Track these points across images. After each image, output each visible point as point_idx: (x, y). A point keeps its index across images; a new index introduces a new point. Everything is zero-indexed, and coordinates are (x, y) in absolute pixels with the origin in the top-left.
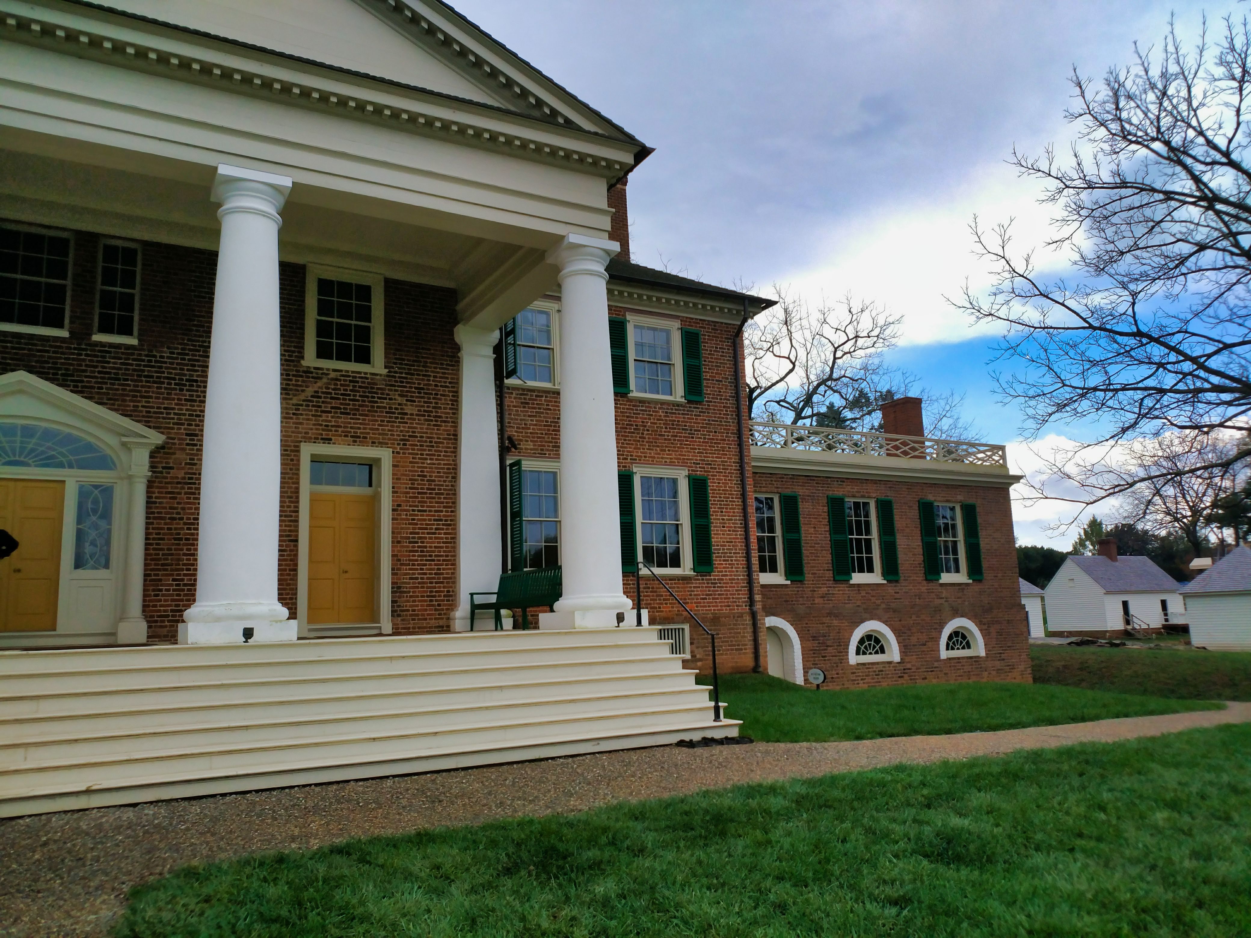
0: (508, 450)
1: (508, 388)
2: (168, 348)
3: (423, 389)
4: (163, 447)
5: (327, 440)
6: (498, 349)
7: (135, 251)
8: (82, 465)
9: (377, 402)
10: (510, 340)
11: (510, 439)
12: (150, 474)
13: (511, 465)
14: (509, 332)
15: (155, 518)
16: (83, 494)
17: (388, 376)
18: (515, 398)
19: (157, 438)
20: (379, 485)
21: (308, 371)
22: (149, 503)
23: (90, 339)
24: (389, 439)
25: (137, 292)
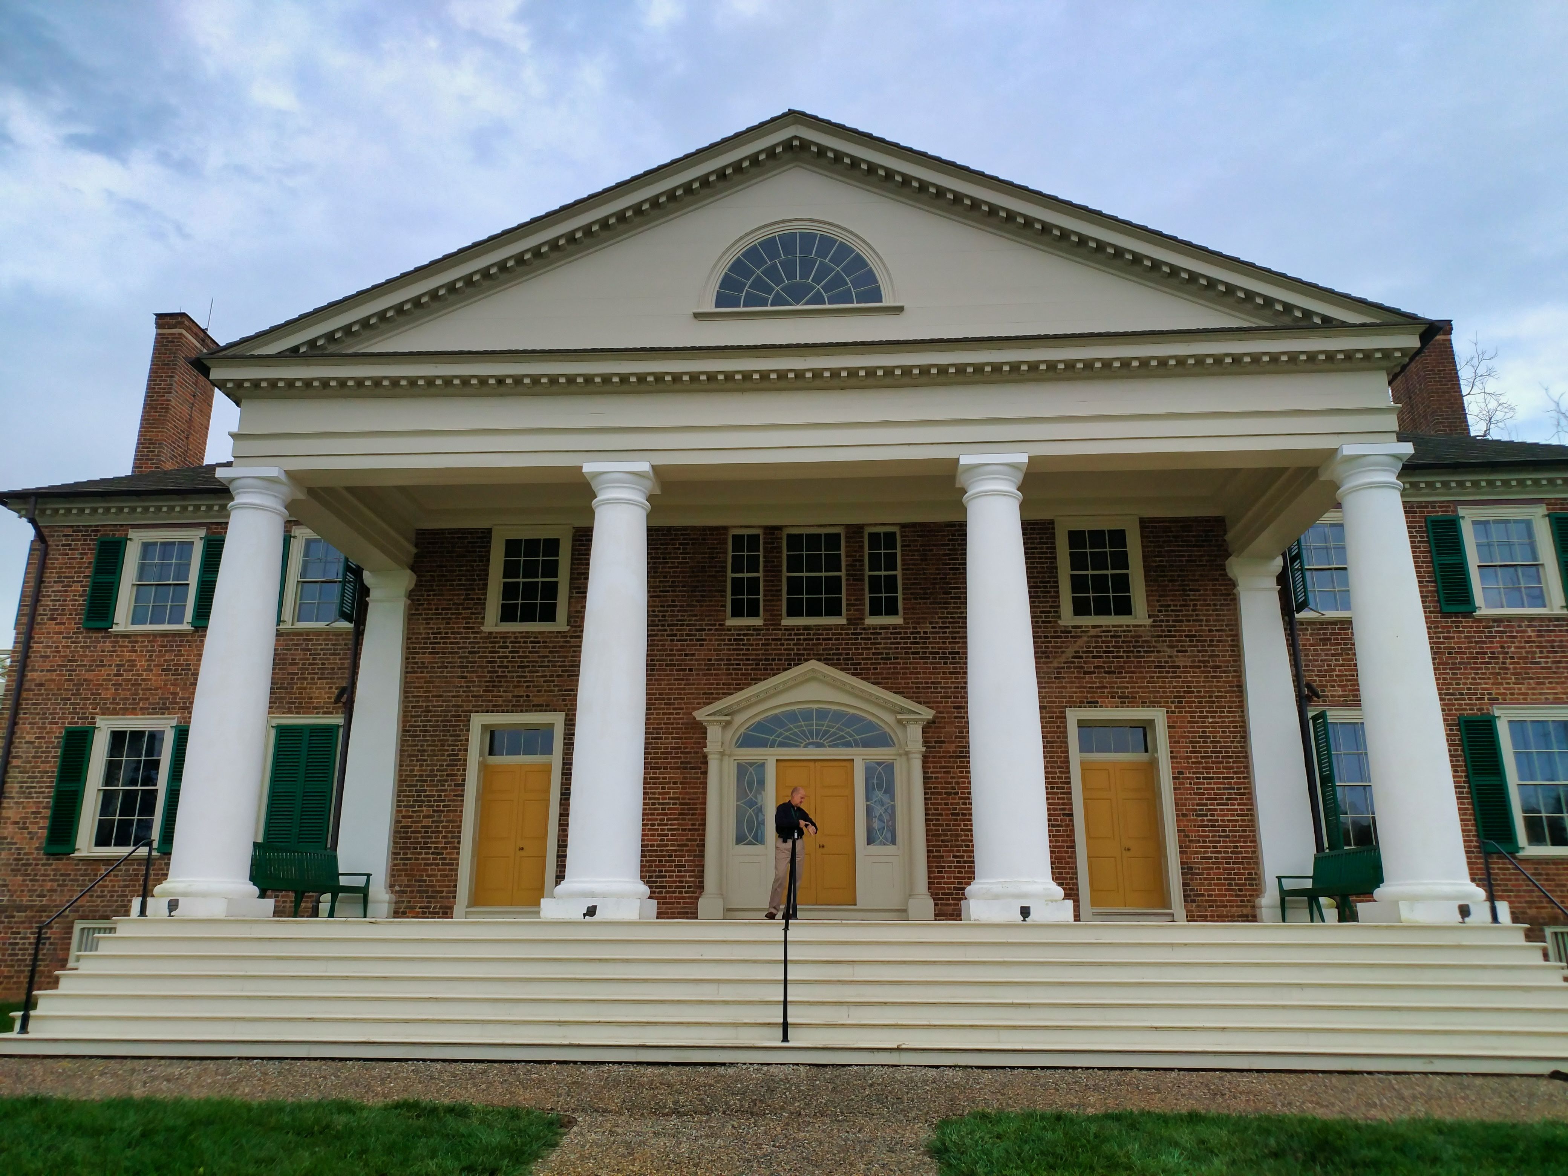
0: (1309, 699)
1: (1301, 624)
2: (930, 623)
3: (1195, 636)
4: (934, 722)
5: (1093, 704)
6: (1282, 579)
7: (894, 534)
8: (866, 744)
9: (1143, 657)
10: (1297, 565)
11: (1309, 686)
12: (924, 749)
13: (1315, 718)
14: (1293, 557)
15: (932, 793)
16: (869, 771)
17: (1153, 626)
18: (1311, 635)
19: (928, 714)
20: (1155, 750)
21: (1066, 631)
22: (926, 778)
23: (863, 624)
24: (1162, 697)
25: (899, 573)
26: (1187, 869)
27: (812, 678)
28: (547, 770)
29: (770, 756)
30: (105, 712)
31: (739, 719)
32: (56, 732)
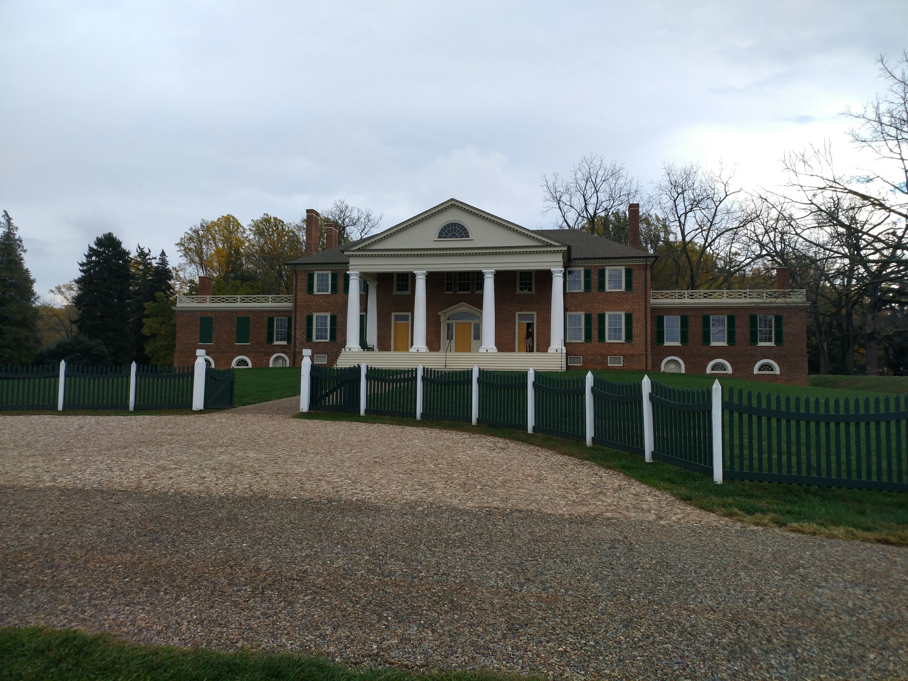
0: (566, 310)
1: (567, 293)
3: (544, 296)
5: (522, 311)
8: (474, 319)
9: (533, 300)
16: (475, 324)
17: (536, 294)
18: (569, 296)
21: (517, 295)
23: (474, 293)
24: (535, 309)
27: (463, 305)
28: (408, 324)
29: (454, 322)
30: (315, 312)
31: (447, 314)
32: (305, 315)
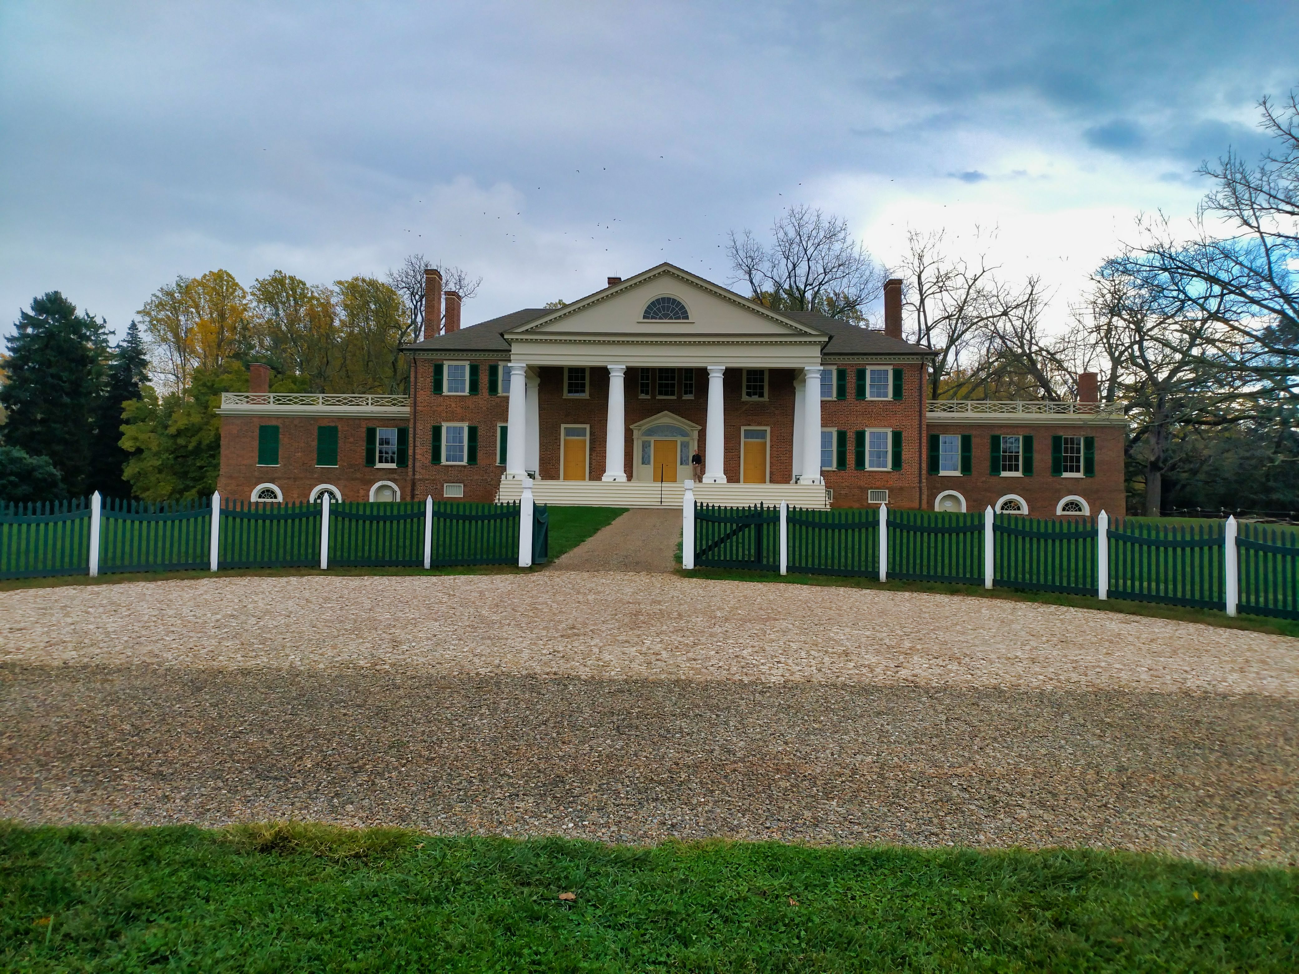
2: (703, 399)
3: (781, 405)
4: (701, 430)
5: (749, 425)
8: (681, 436)
9: (766, 410)
12: (698, 438)
16: (682, 444)
17: (769, 401)
19: (698, 427)
20: (766, 439)
21: (743, 402)
22: (698, 446)
23: (681, 398)
24: (770, 423)
25: (694, 382)
26: (771, 473)
27: (666, 416)
28: (585, 441)
29: (652, 439)
30: (445, 421)
31: (643, 428)
32: (429, 427)
